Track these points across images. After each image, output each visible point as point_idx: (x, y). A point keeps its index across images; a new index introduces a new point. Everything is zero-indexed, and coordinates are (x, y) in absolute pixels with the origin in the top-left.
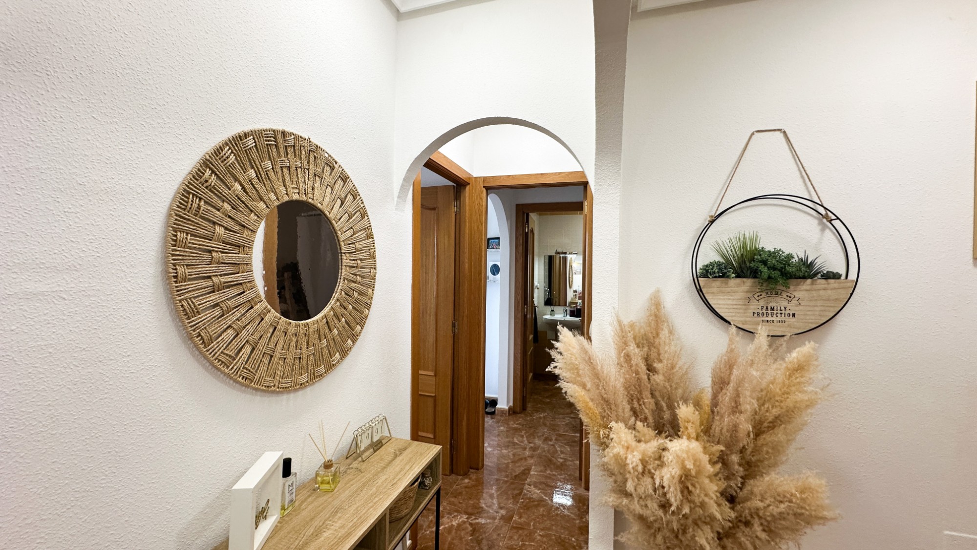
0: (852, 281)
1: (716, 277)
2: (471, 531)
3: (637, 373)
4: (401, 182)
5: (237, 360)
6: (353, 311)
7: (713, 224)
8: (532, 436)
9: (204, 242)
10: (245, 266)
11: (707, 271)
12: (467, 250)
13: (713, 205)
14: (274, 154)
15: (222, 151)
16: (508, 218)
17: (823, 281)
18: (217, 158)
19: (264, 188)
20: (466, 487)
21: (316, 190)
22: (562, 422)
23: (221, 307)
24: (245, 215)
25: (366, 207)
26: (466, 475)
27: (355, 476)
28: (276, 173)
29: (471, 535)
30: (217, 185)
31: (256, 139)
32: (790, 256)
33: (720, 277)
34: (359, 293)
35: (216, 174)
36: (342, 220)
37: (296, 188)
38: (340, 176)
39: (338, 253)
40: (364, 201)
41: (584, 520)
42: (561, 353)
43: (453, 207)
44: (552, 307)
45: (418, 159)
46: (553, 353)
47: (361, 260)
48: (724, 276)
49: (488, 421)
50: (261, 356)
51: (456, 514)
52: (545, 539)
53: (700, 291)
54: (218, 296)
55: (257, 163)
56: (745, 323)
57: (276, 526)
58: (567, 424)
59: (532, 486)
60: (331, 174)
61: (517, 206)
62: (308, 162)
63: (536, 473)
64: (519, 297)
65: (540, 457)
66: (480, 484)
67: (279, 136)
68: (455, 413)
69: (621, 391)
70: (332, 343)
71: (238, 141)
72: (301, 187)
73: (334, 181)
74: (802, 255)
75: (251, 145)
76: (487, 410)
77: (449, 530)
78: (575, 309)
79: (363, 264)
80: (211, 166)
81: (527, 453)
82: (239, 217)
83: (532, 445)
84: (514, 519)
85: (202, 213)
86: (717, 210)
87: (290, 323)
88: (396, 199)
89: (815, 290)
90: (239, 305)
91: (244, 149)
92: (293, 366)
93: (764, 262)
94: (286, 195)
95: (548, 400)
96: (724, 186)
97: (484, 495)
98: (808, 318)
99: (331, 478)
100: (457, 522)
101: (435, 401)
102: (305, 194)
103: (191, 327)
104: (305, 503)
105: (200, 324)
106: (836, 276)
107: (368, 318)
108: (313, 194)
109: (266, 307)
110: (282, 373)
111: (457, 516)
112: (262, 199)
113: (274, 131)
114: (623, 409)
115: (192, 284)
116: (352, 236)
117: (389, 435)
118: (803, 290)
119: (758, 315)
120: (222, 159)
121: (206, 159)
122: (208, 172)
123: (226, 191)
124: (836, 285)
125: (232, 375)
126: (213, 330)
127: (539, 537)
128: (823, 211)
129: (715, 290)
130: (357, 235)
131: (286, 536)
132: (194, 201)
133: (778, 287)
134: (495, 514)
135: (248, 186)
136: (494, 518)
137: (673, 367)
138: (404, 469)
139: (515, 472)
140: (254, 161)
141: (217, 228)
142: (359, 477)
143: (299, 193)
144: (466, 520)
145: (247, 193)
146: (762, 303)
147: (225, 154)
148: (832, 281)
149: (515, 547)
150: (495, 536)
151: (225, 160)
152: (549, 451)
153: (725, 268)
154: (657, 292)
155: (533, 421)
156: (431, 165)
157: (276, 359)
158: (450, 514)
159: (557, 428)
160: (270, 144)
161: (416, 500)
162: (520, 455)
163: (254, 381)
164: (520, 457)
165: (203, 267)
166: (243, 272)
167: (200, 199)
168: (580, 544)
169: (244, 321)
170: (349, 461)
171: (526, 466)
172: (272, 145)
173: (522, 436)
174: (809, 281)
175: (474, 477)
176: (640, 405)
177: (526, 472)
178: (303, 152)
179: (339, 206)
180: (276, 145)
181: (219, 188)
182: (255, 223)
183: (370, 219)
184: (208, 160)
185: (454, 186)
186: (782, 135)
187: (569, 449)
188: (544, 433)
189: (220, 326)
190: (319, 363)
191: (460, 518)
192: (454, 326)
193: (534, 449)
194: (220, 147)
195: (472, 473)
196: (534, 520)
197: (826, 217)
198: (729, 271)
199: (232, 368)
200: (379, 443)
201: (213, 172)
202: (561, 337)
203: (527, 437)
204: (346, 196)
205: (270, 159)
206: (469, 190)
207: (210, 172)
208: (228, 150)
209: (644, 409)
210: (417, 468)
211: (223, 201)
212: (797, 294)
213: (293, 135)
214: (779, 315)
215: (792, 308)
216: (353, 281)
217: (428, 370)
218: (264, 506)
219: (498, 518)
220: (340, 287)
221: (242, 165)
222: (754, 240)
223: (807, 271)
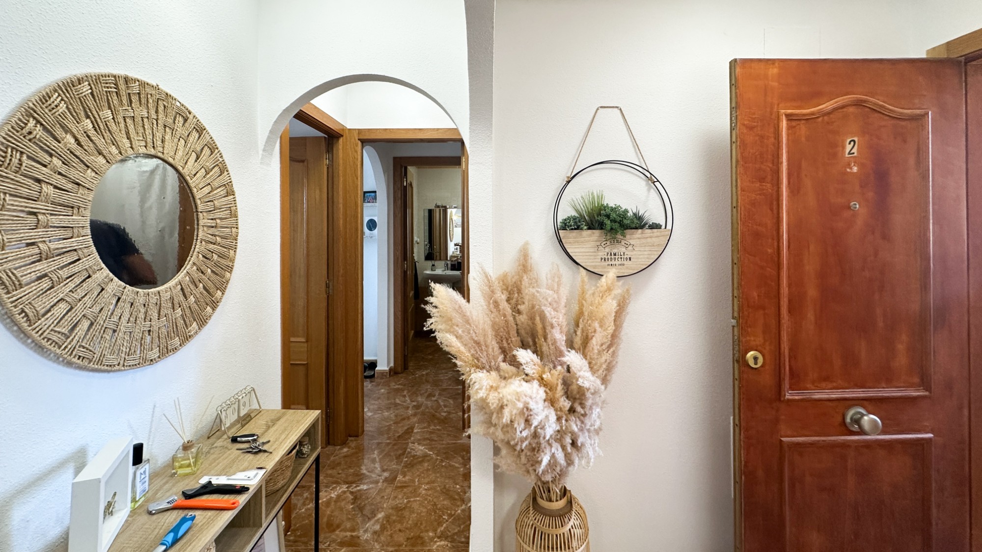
0: (669, 230)
1: (572, 229)
2: (352, 499)
3: (505, 316)
4: (267, 134)
5: (71, 338)
6: (212, 275)
7: (570, 184)
8: (414, 394)
9: (27, 203)
10: (80, 230)
11: (565, 224)
12: (341, 206)
13: (570, 168)
14: (115, 102)
15: (50, 98)
16: (385, 171)
17: (650, 231)
18: (44, 106)
19: (103, 140)
20: (345, 457)
21: (166, 143)
22: (445, 376)
23: (50, 278)
24: (80, 171)
25: (226, 161)
26: (344, 443)
27: (221, 455)
28: (117, 123)
29: (352, 504)
30: (43, 138)
31: (93, 86)
32: (626, 211)
33: (575, 229)
34: (219, 256)
35: (42, 124)
36: (198, 175)
37: (142, 140)
38: (194, 128)
39: (194, 212)
40: (223, 154)
41: (468, 467)
43: (325, 159)
44: (433, 262)
45: (287, 110)
47: (221, 219)
48: (578, 228)
49: (368, 385)
50: (102, 332)
51: (335, 485)
52: (430, 492)
53: (560, 241)
54: (46, 265)
55: (95, 112)
56: (595, 267)
57: (126, 521)
58: (450, 379)
59: (416, 444)
60: (183, 125)
61: (395, 158)
62: (157, 112)
63: (419, 430)
64: (399, 253)
65: (423, 413)
66: (360, 451)
67: (121, 84)
68: (331, 381)
69: (490, 333)
70: (188, 311)
71: (70, 87)
72: (148, 139)
73: (187, 133)
74: (634, 211)
75: (87, 92)
76: (365, 374)
77: (328, 503)
78: (456, 263)
79: (223, 223)
80: (36, 115)
81: (410, 412)
82: (74, 174)
83: (415, 403)
84: (398, 479)
85: (25, 170)
86: (572, 172)
87: (138, 293)
88: (261, 152)
89: (644, 238)
90: (74, 275)
91: (77, 96)
92: (141, 341)
93: (608, 216)
94: (130, 149)
95: (431, 357)
96: (577, 152)
97: (365, 460)
98: (640, 260)
99: (192, 461)
100: (336, 493)
101: (307, 370)
102: (154, 147)
103: (12, 302)
104: (162, 491)
105: (23, 298)
106: (655, 226)
107: (230, 282)
108: (163, 148)
109: (108, 276)
110: (128, 349)
111: (336, 487)
112: (100, 153)
113: (115, 77)
114: (493, 349)
115: (12, 253)
116: (209, 193)
117: (259, 408)
118: (635, 237)
119: (605, 260)
120: (49, 108)
121: (29, 107)
122: (32, 122)
123: (55, 143)
124: (658, 234)
125: (66, 356)
126: (41, 305)
127: (424, 492)
128: (649, 175)
129: (571, 240)
130: (215, 192)
131: (142, 528)
132: (14, 156)
133: (618, 237)
134: (378, 477)
135: (83, 139)
136: (377, 482)
138: (279, 438)
139: (398, 432)
140: (90, 109)
141: (44, 186)
142: (225, 455)
143: (146, 147)
144: (346, 490)
145: (81, 146)
146: (607, 250)
147: (53, 102)
148: (655, 230)
149: (400, 505)
150: (378, 499)
151: (53, 109)
152: (432, 407)
153: (579, 222)
154: (527, 244)
155: (415, 379)
156: (301, 116)
157: (120, 334)
158: (327, 487)
159: (440, 384)
160: (109, 92)
161: (293, 470)
162: (402, 415)
163: (94, 360)
164: (403, 417)
165: (27, 233)
166: (78, 237)
167: (22, 153)
168: (464, 489)
169: (80, 292)
170: (211, 440)
171: (409, 424)
172: (112, 92)
173: (405, 396)
174: (639, 230)
175: (353, 444)
176: (509, 344)
177: (409, 431)
178: (151, 101)
179: (194, 161)
180: (116, 92)
181: (46, 140)
182: (92, 181)
183: (231, 174)
184: (33, 109)
185: (325, 137)
186: (619, 111)
187: (452, 402)
188: (427, 389)
189: (49, 300)
190: (173, 334)
191: (339, 489)
192: (327, 286)
193: (417, 407)
194: (47, 94)
195: (351, 441)
196: (419, 476)
197: (650, 179)
198: (582, 224)
199: (66, 347)
200: (248, 416)
201: (38, 122)
203: (409, 396)
204: (203, 149)
205: (110, 108)
206: (343, 142)
207: (34, 122)
208: (57, 98)
209: (512, 347)
210: (294, 435)
211: (51, 155)
212: (632, 241)
213: (138, 81)
214: (620, 259)
215: (629, 254)
216: (211, 243)
217: (298, 336)
218: (110, 500)
219: (381, 481)
220: (197, 250)
221: (75, 114)
222: (601, 197)
223: (638, 223)
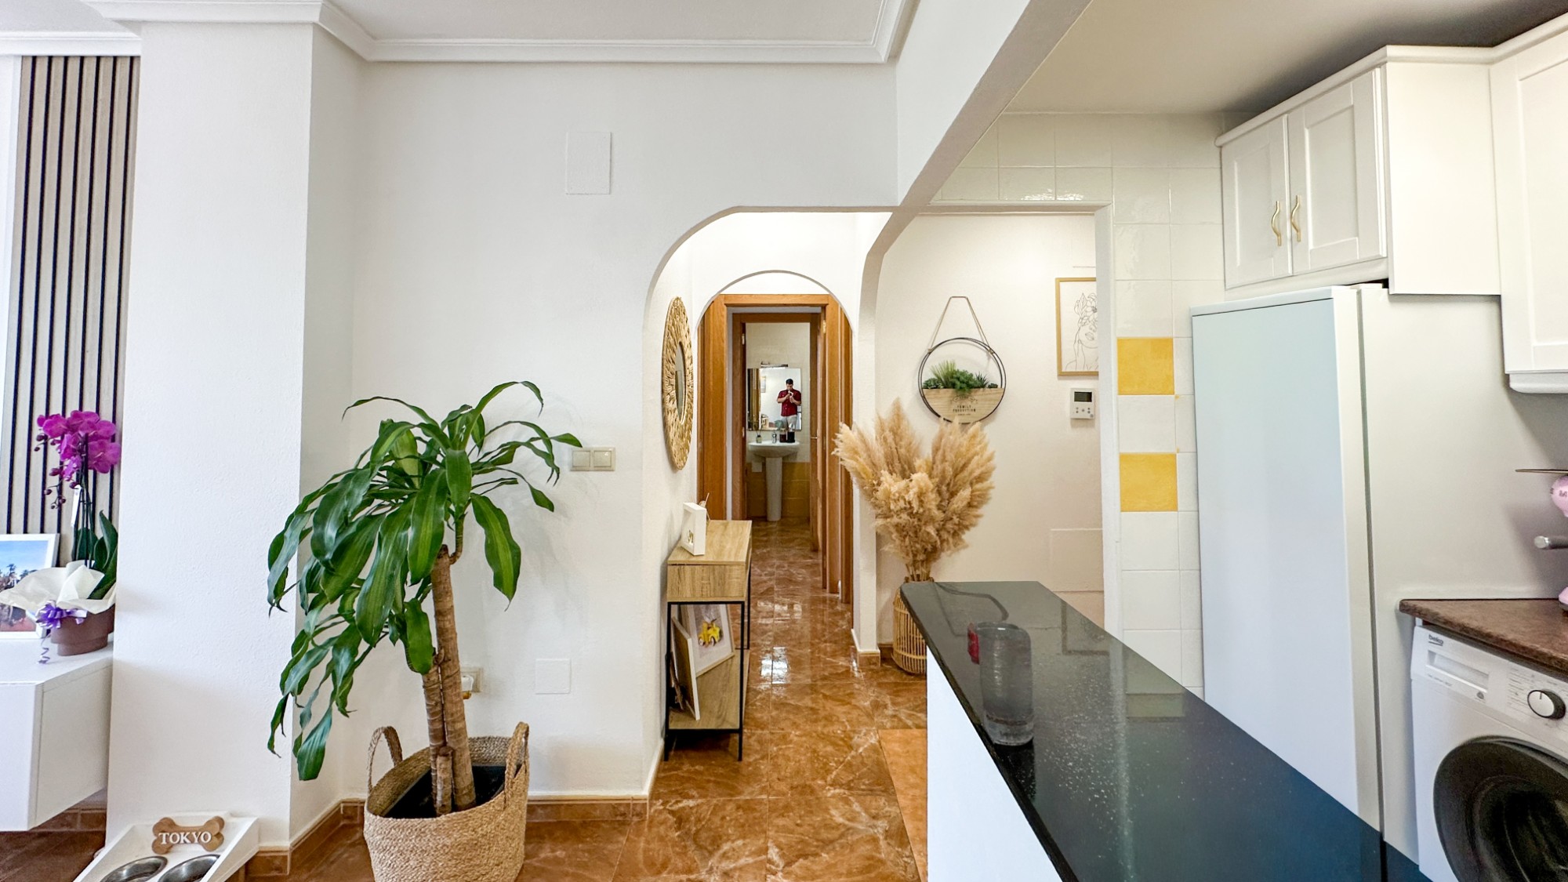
0: (1003, 389)
1: (932, 388)
3: (891, 448)
7: (930, 355)
11: (927, 384)
13: (930, 342)
17: (989, 389)
32: (972, 375)
33: (934, 388)
42: (842, 441)
44: (758, 432)
46: (836, 441)
48: (937, 387)
53: (924, 397)
56: (948, 415)
61: (734, 315)
64: (738, 418)
69: (883, 460)
74: (978, 375)
86: (932, 346)
89: (985, 395)
93: (958, 379)
96: (936, 331)
98: (982, 411)
106: (994, 386)
118: (978, 394)
119: (955, 410)
124: (995, 392)
128: (989, 349)
129: (932, 396)
133: (966, 394)
137: (910, 443)
146: (958, 403)
148: (993, 389)
153: (938, 383)
154: (898, 399)
174: (982, 389)
176: (892, 463)
186: (966, 300)
197: (990, 352)
198: (940, 385)
202: (842, 430)
209: (895, 465)
212: (976, 397)
214: (966, 410)
215: (973, 406)
222: (953, 365)
223: (981, 384)
